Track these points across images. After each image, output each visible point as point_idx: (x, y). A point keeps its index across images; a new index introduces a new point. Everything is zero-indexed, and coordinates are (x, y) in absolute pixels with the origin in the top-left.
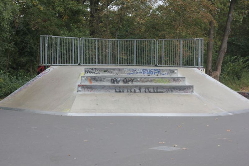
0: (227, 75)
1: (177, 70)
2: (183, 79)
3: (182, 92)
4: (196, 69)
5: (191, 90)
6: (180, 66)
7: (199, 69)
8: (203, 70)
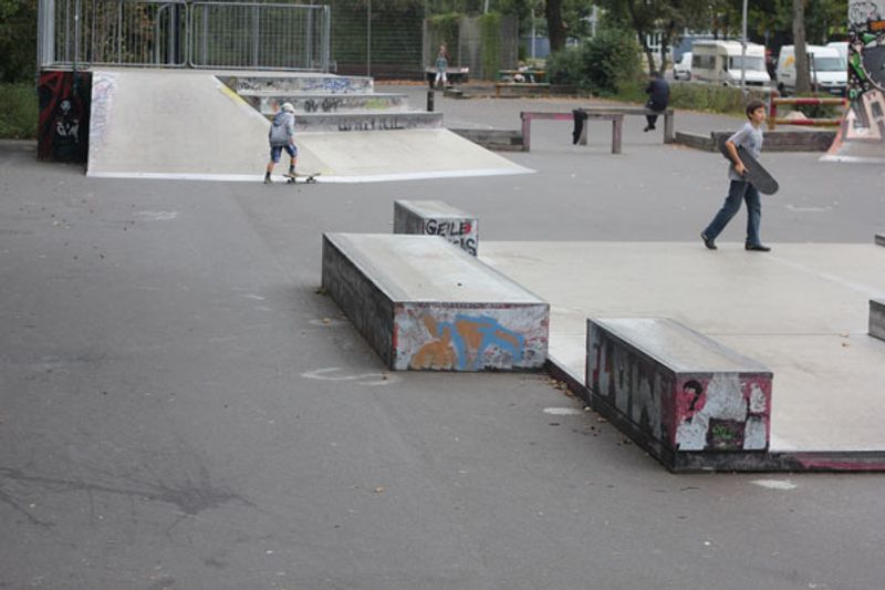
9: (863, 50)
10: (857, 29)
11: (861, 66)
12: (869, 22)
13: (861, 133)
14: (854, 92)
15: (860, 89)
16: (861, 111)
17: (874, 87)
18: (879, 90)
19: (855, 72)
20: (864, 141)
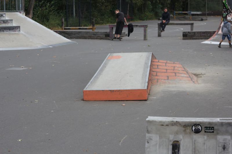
0: (38, 18)
1: (5, 14)
2: (11, 21)
3: (11, 31)
4: (18, 13)
5: (19, 29)
6: (4, 11)
7: (21, 13)
8: (23, 14)
14: (225, 15)
17: (231, 12)
19: (225, 7)
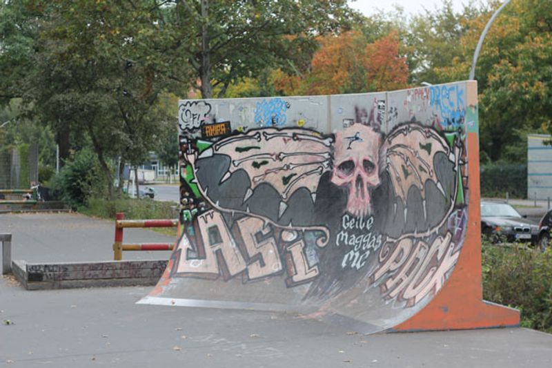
9: (196, 160)
10: (189, 135)
11: (196, 180)
12: (203, 126)
13: (194, 266)
14: (188, 215)
15: (196, 210)
16: (196, 239)
17: (212, 207)
18: (217, 210)
19: (190, 190)
20: (197, 276)
